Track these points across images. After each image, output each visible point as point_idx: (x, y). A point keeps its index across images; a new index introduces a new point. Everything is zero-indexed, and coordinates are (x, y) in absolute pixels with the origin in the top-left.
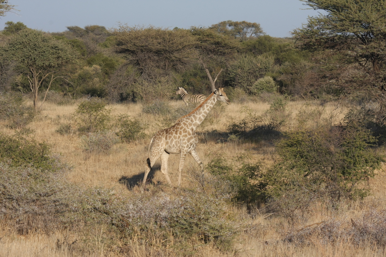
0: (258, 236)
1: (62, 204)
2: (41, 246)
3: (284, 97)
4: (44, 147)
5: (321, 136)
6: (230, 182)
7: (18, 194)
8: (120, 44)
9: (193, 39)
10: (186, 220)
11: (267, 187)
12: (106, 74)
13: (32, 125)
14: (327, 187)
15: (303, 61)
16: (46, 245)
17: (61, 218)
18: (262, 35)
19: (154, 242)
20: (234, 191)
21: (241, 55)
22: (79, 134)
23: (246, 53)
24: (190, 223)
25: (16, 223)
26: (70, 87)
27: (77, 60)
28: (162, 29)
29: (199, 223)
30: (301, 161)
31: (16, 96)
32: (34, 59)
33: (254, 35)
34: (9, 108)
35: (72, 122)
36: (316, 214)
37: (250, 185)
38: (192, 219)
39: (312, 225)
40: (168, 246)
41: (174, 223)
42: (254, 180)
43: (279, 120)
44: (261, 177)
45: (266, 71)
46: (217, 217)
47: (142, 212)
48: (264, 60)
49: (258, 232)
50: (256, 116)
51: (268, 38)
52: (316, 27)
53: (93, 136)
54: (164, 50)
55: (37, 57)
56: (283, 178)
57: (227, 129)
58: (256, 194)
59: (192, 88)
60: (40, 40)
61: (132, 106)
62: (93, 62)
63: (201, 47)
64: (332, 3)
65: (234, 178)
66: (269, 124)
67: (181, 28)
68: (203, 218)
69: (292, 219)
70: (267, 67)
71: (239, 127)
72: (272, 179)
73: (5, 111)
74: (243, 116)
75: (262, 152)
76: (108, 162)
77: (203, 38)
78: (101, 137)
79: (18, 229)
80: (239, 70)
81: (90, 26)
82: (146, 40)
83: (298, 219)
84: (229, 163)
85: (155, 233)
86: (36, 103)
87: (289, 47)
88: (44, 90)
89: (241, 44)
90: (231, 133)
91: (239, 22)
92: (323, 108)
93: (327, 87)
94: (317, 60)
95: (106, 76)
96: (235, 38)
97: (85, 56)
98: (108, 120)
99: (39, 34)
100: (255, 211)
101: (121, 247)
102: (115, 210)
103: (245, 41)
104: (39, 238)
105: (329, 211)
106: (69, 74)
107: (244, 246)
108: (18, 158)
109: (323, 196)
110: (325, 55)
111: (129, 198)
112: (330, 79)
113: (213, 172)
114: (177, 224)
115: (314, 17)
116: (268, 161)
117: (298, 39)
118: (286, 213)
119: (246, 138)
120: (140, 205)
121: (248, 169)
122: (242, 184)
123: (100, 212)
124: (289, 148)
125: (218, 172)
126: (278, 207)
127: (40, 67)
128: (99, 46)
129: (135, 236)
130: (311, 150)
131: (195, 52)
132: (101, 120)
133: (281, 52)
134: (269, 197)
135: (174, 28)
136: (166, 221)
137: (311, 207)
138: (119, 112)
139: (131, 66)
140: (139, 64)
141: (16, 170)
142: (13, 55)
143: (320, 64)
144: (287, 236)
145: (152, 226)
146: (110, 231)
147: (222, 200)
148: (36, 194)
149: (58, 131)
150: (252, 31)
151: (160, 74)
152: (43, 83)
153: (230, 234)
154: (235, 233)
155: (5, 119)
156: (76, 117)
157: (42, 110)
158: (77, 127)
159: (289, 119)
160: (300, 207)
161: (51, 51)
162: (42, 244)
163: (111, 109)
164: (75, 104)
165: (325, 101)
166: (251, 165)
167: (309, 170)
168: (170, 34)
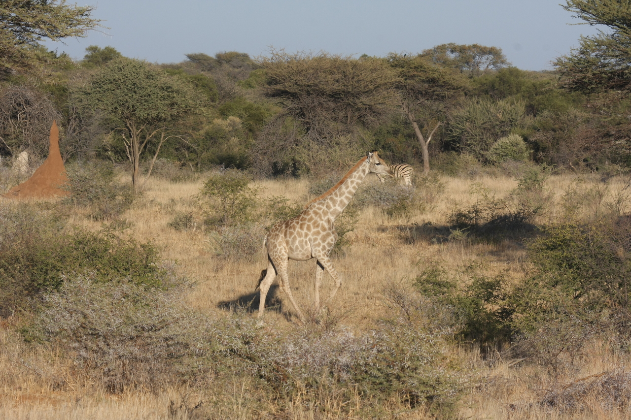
0: (498, 396)
1: (178, 343)
2: (144, 411)
3: (542, 168)
4: (149, 251)
5: (601, 232)
6: (452, 308)
7: (106, 328)
8: (272, 81)
9: (392, 75)
10: (381, 369)
11: (513, 316)
12: (250, 130)
13: (129, 215)
14: (612, 316)
15: (573, 109)
16: (152, 410)
17: (177, 366)
18: (504, 66)
19: (328, 406)
20: (460, 323)
21: (470, 99)
22: (206, 230)
23: (479, 95)
24: (388, 375)
25: (104, 374)
26: (191, 152)
27: (202, 109)
28: (341, 58)
29: (401, 374)
30: (570, 274)
31: (103, 167)
32: (133, 106)
33: (492, 66)
34: (92, 187)
35: (194, 210)
36: (593, 360)
37: (485, 312)
38: (390, 368)
39: (587, 378)
40: (351, 411)
41: (361, 374)
42: (492, 305)
43: (533, 205)
44: (503, 300)
45: (511, 125)
46: (431, 365)
47: (309, 356)
48: (508, 108)
49: (499, 390)
50: (496, 199)
51: (514, 72)
52: (594, 54)
53: (228, 233)
54: (344, 92)
55: (138, 104)
56: (539, 302)
57: (448, 220)
58: (495, 328)
59: (391, 153)
60: (142, 76)
61: (292, 182)
62: (229, 111)
63: (405, 86)
64: (619, 14)
65: (460, 301)
66: (516, 213)
67: (372, 56)
68: (409, 367)
69: (555, 369)
70: (513, 119)
71: (467, 218)
72: (521, 302)
73: (85, 193)
74: (474, 199)
75: (505, 258)
76: (254, 274)
77: (409, 72)
78: (241, 233)
79: (107, 384)
80: (467, 124)
81: (224, 53)
82: (315, 75)
83: (564, 367)
84: (450, 276)
85: (330, 392)
86: (136, 179)
87: (550, 86)
88: (149, 158)
89: (470, 82)
90: (454, 228)
91: (467, 46)
92: (605, 186)
93: (611, 153)
94: (595, 108)
95: (251, 134)
96: (462, 72)
97: (215, 101)
98: (254, 206)
99: (141, 65)
100: (493, 355)
101: (274, 414)
102: (265, 354)
103: (476, 78)
104: (140, 399)
105: (616, 355)
106: (191, 131)
107: (475, 413)
108: (106, 268)
109: (605, 331)
110: (608, 100)
111: (287, 334)
112: (617, 139)
113: (425, 291)
114: (365, 376)
115: (591, 37)
116: (515, 273)
117: (563, 73)
118: (545, 358)
119: (479, 236)
120: (306, 346)
121: (483, 286)
122: (472, 311)
123: (240, 356)
124: (550, 253)
125: (433, 292)
126: (532, 349)
127: (142, 120)
128: (239, 85)
129: (297, 395)
130: (586, 255)
131: (396, 95)
132: (241, 206)
133: (536, 95)
134: (517, 332)
135: (361, 55)
136: (348, 372)
137: (586, 349)
138: (271, 194)
139: (290, 118)
140: (303, 115)
141: (103, 289)
142: (99, 101)
143: (601, 114)
144: (547, 396)
145: (324, 379)
146: (257, 388)
147: (439, 337)
148: (136, 327)
149: (171, 225)
150: (489, 61)
151: (338, 130)
152: (148, 146)
153: (453, 392)
154: (461, 391)
155: (86, 206)
156: (201, 202)
157: (145, 190)
158: (203, 218)
159: (549, 203)
160: (568, 349)
161: (161, 94)
162: (145, 409)
163: (258, 188)
164: (200, 181)
165: (608, 174)
166: (486, 280)
167: (583, 288)
168: (355, 65)
